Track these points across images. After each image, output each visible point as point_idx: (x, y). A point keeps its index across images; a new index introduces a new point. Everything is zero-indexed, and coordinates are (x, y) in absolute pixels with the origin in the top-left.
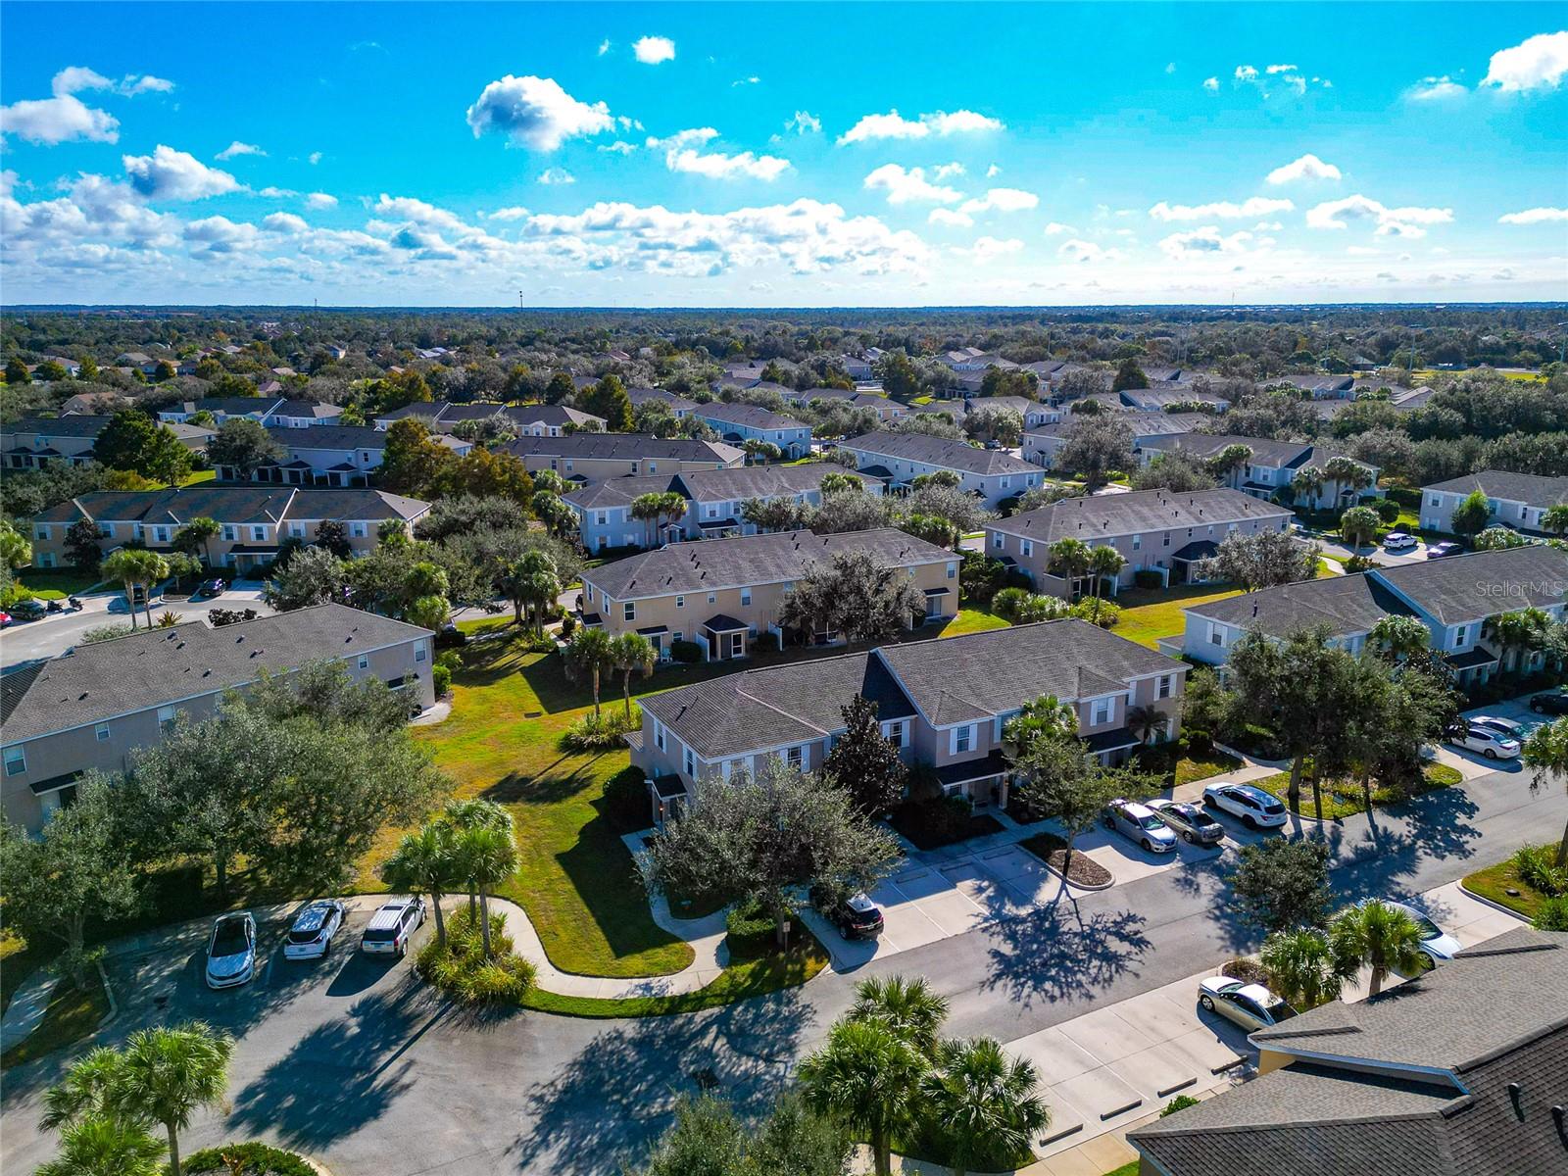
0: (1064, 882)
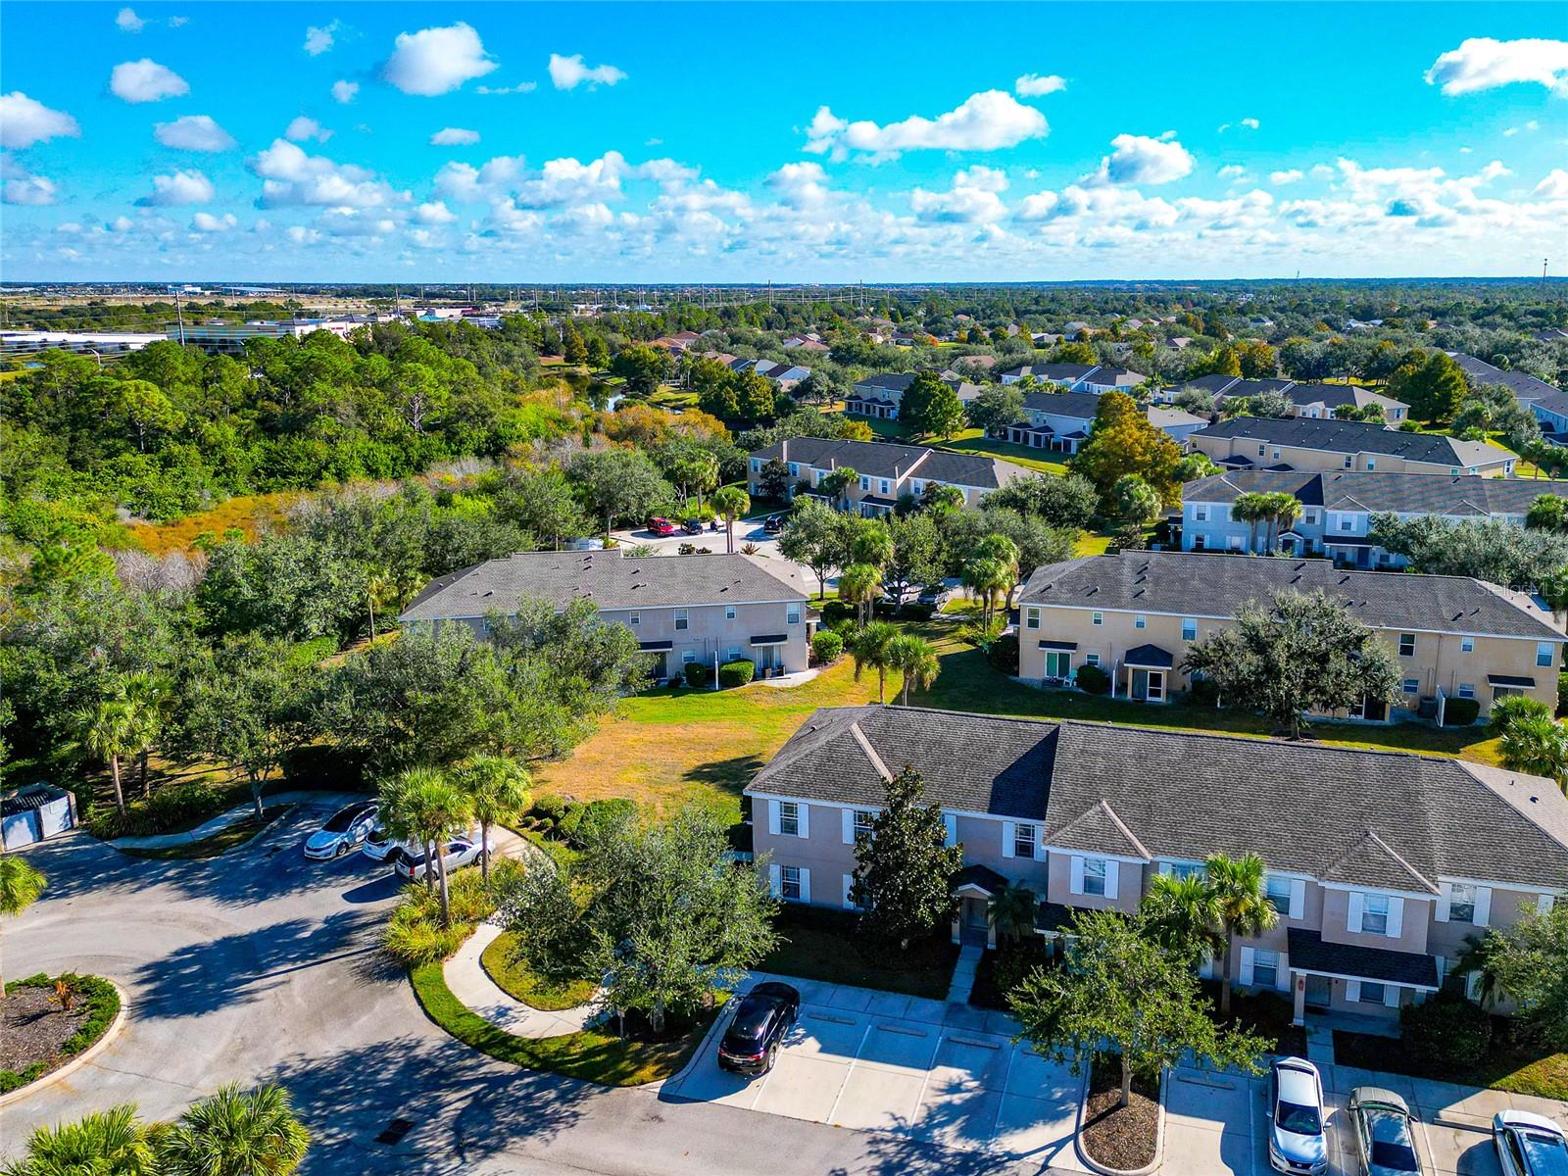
0: (1074, 1137)
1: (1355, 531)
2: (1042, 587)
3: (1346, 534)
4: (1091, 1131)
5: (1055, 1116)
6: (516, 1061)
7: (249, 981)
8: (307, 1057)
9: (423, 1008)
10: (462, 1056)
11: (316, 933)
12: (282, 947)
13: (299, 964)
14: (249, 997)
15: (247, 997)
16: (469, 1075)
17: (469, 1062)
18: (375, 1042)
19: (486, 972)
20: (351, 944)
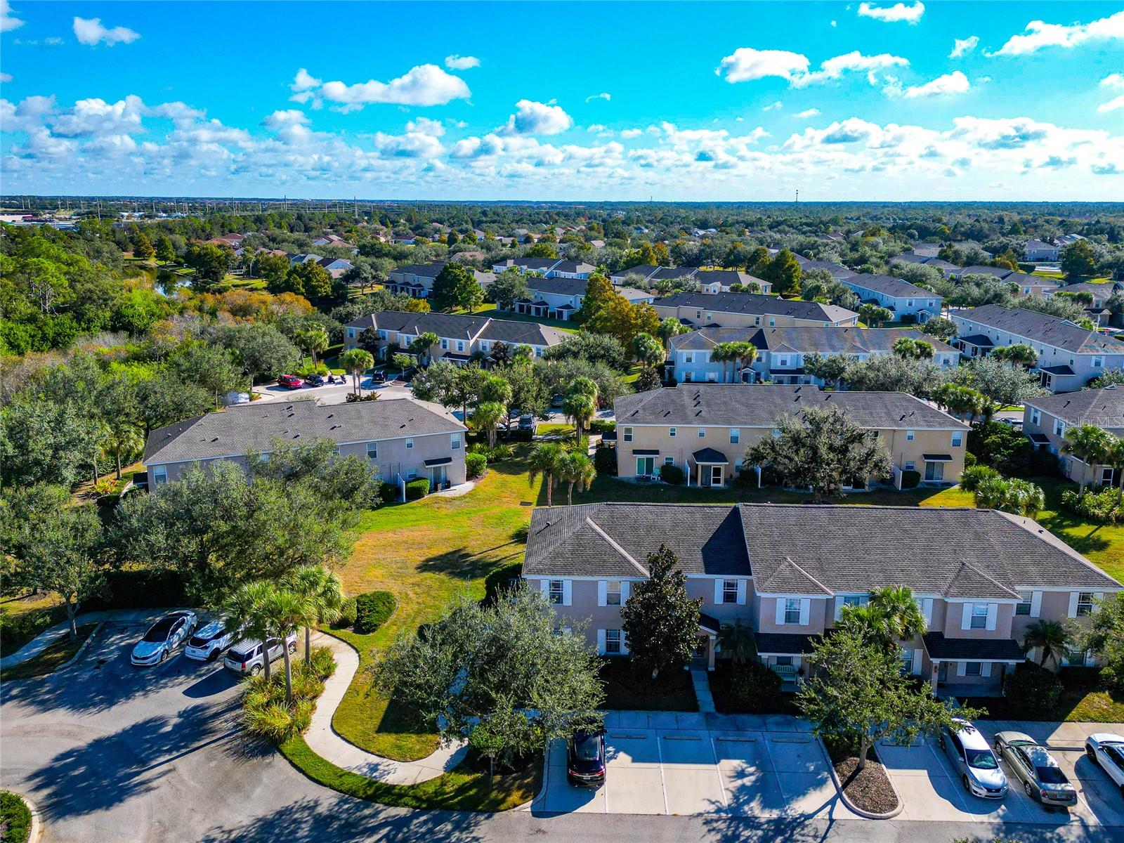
0: (839, 795)
1: (789, 366)
2: (632, 412)
3: (784, 368)
4: (849, 789)
5: (820, 784)
6: (405, 805)
7: (138, 773)
8: (226, 828)
9: (305, 774)
10: (358, 807)
11: (175, 726)
12: (153, 742)
13: (175, 754)
14: (145, 787)
15: (144, 787)
16: (373, 823)
17: (367, 812)
18: (278, 807)
19: (343, 739)
20: (213, 732)
